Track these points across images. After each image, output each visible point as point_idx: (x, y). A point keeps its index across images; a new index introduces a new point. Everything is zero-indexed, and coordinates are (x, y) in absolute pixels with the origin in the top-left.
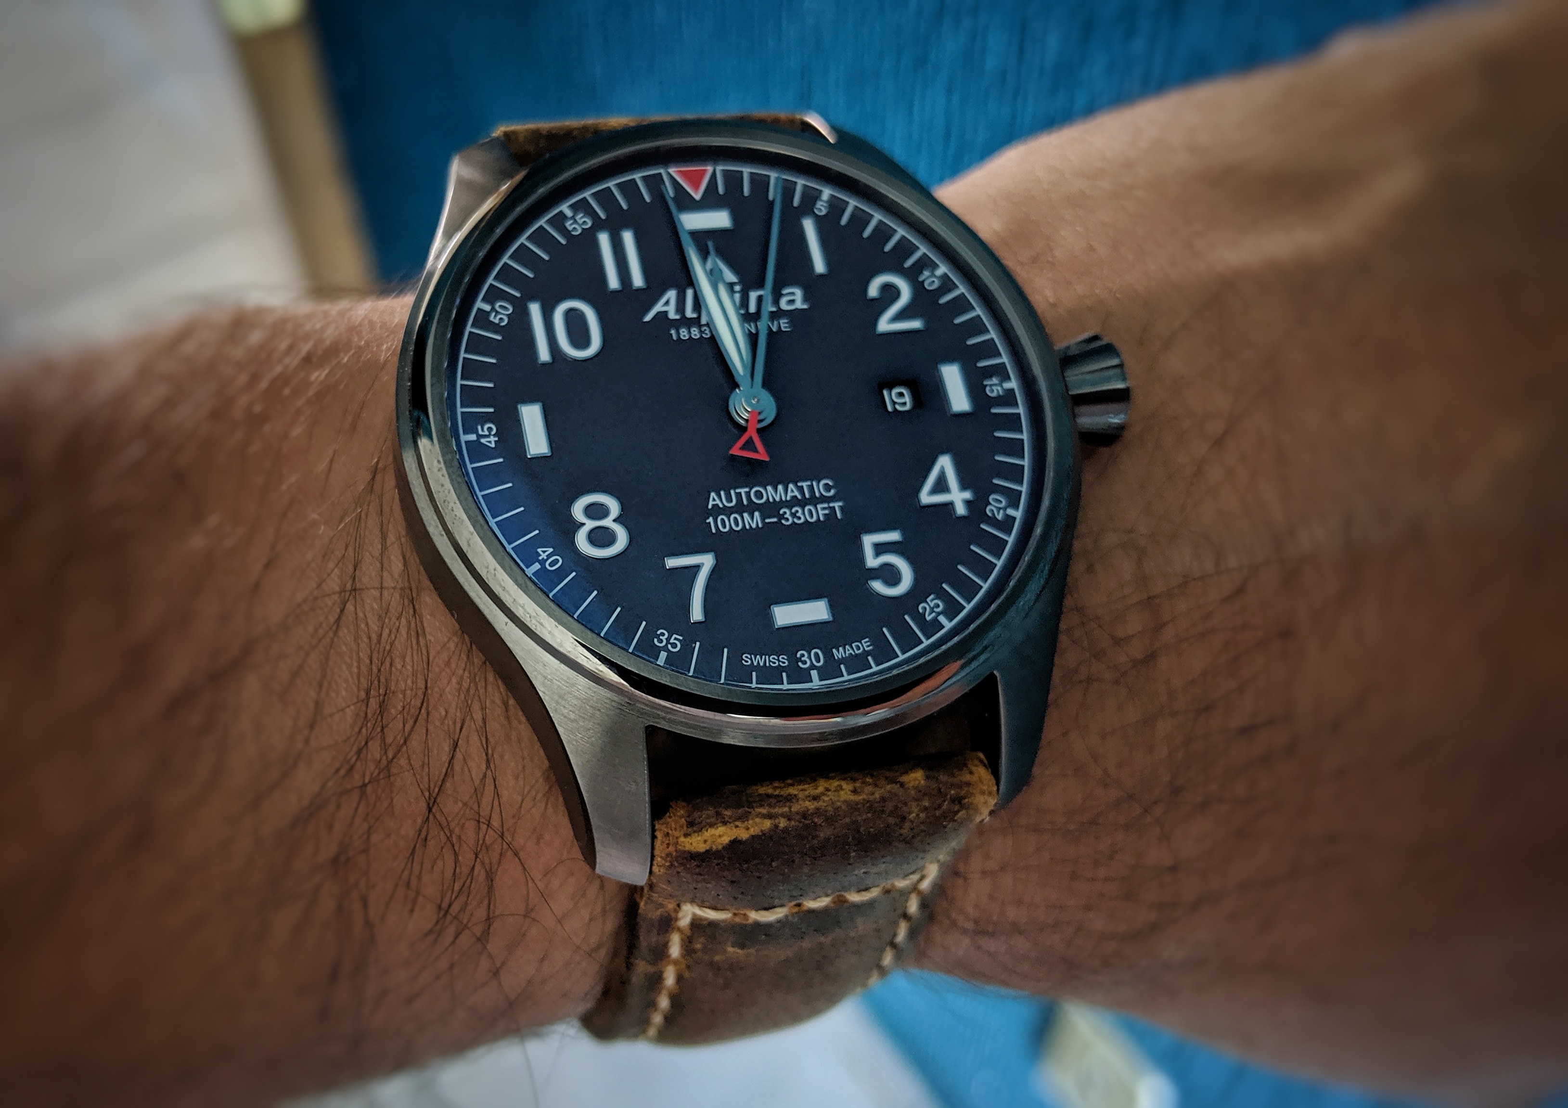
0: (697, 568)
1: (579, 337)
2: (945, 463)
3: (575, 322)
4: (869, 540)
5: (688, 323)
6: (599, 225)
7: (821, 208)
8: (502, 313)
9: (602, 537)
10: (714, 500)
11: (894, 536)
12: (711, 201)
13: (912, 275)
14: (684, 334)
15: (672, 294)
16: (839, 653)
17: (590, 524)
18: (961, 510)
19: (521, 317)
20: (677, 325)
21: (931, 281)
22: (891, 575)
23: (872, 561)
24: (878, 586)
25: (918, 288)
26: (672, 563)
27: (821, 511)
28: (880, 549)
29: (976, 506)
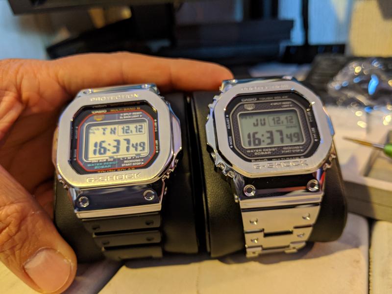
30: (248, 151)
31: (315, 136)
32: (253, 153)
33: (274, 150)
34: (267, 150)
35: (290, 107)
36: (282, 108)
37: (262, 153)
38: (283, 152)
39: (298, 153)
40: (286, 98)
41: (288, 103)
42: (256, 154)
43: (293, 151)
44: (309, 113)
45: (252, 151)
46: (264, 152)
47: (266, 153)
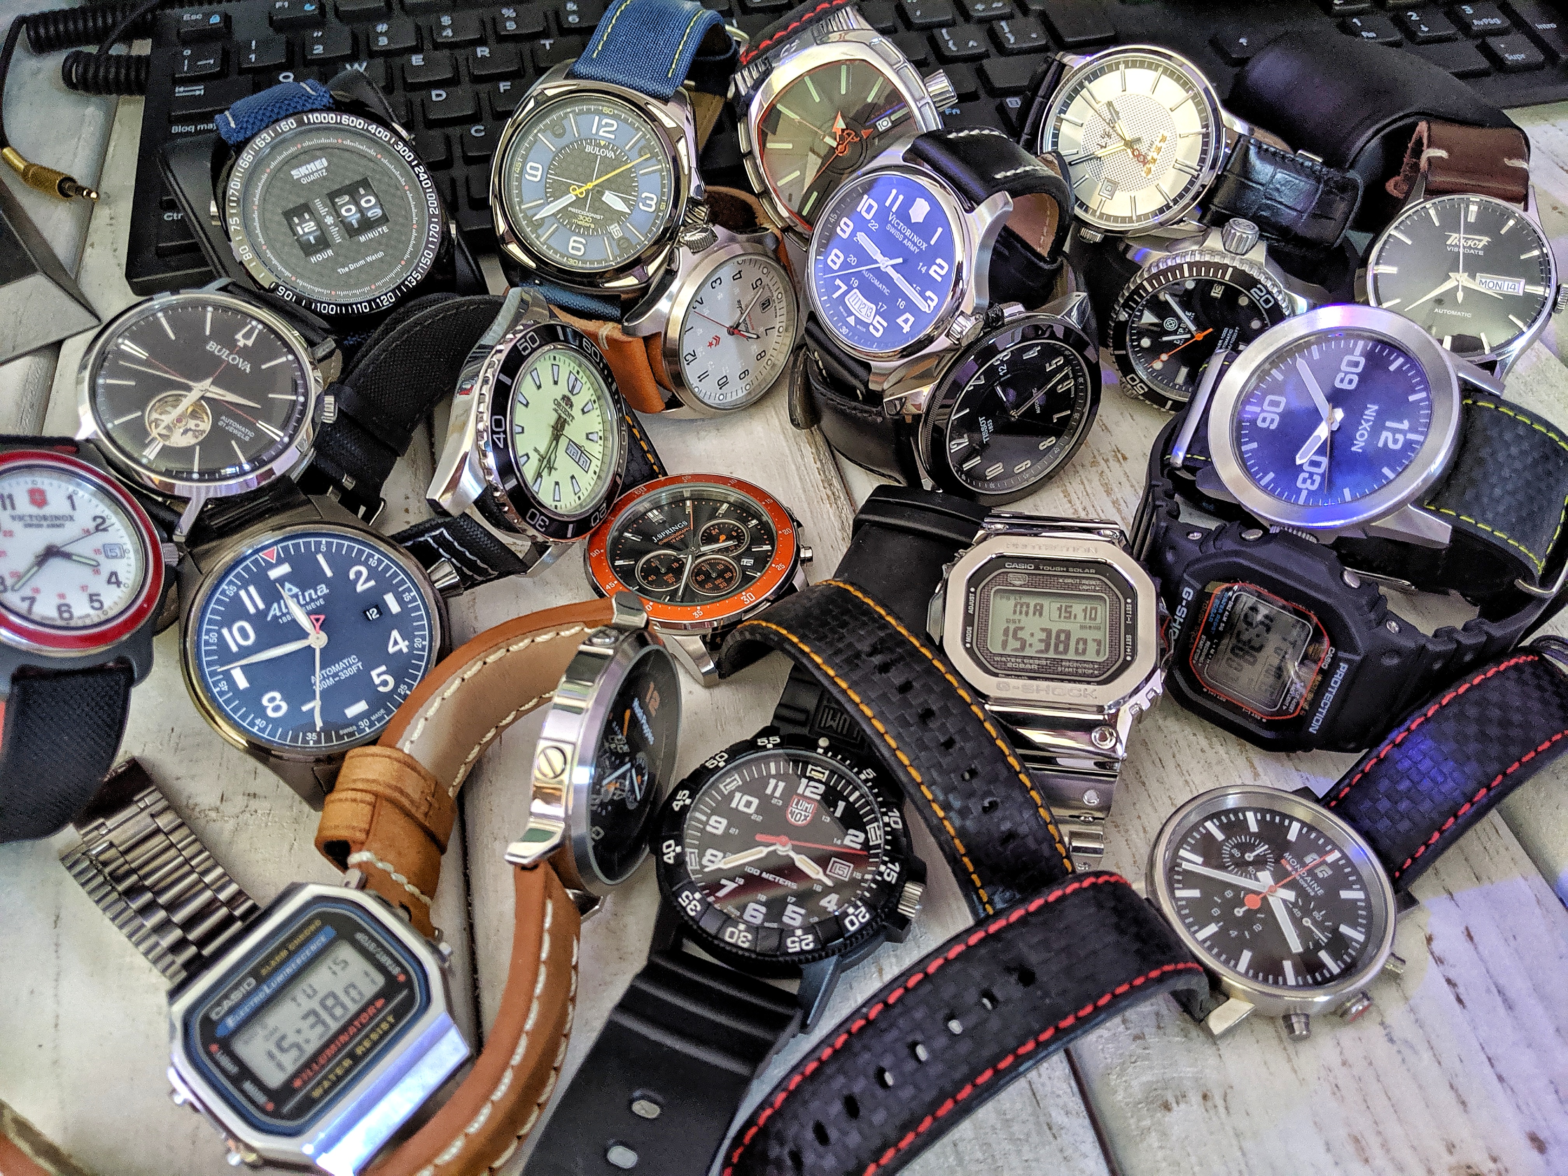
1: (245, 636)
2: (395, 634)
3: (242, 631)
4: (374, 674)
5: (284, 615)
6: (239, 588)
7: (323, 548)
8: (213, 639)
9: (277, 709)
11: (383, 668)
12: (280, 562)
13: (365, 564)
14: (285, 619)
15: (275, 605)
16: (373, 718)
17: (271, 706)
18: (405, 650)
19: (221, 637)
20: (281, 617)
22: (385, 683)
23: (377, 681)
24: (381, 689)
25: (369, 568)
26: (305, 708)
27: (354, 668)
28: (379, 675)
29: (411, 647)
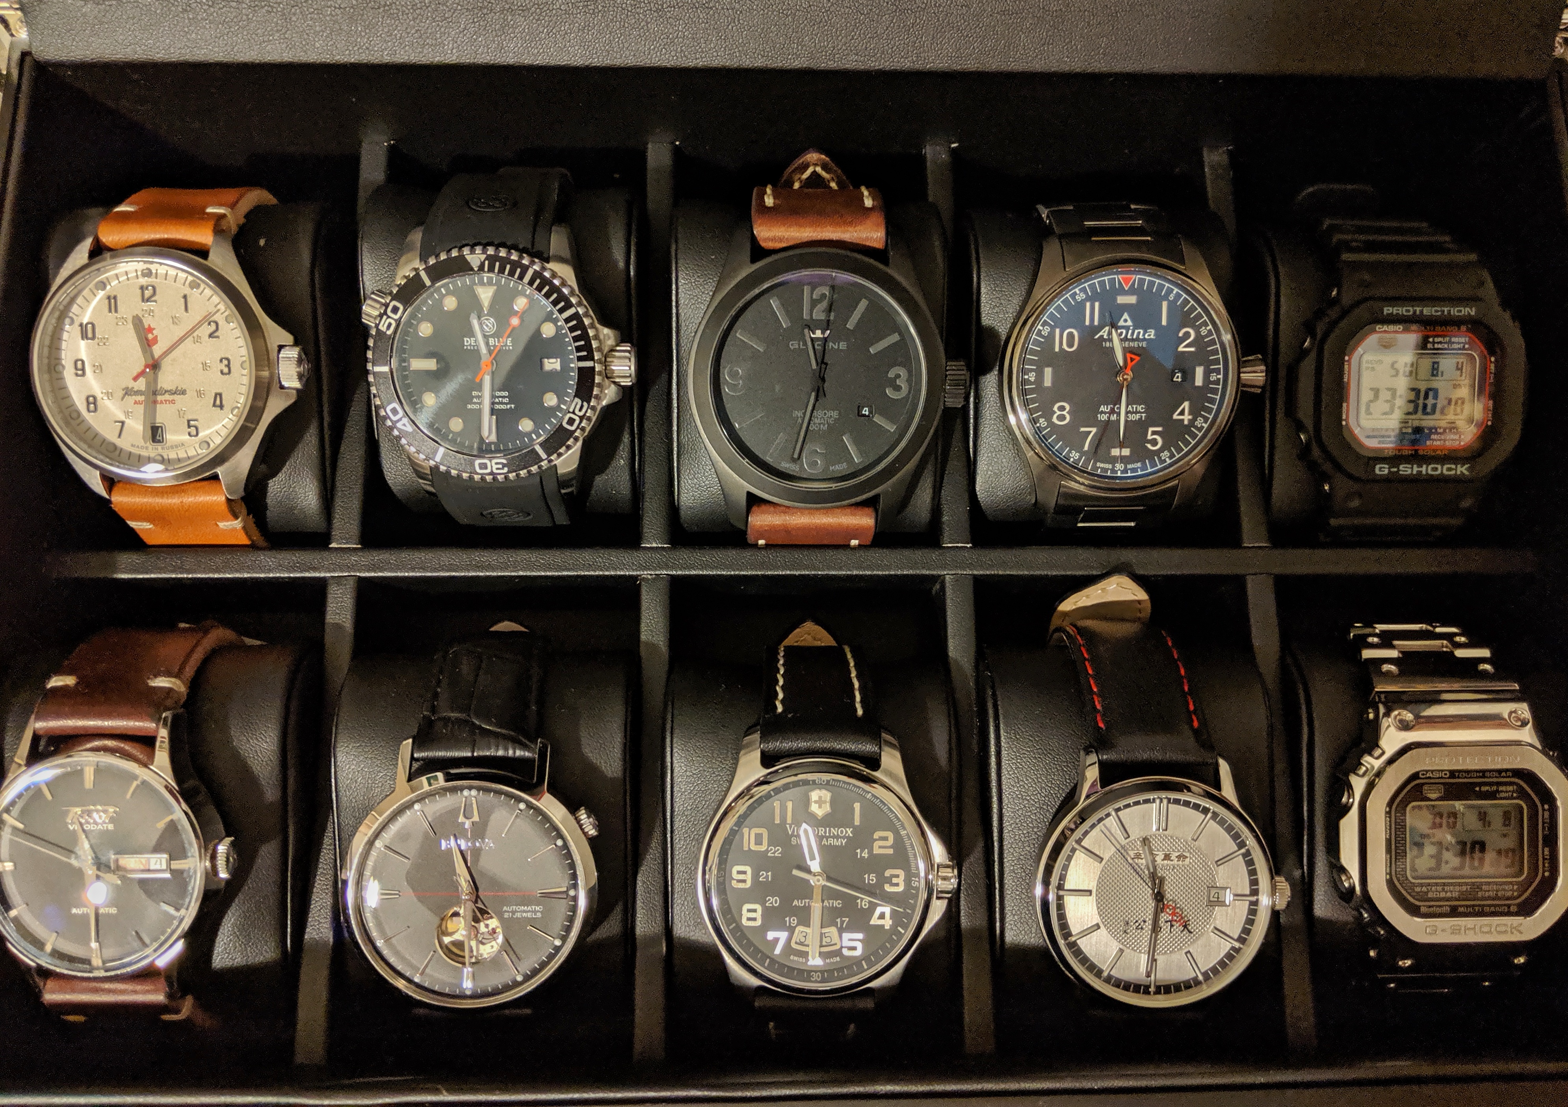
0: (1090, 432)
1: (1070, 344)
2: (1186, 405)
3: (1071, 336)
4: (1151, 429)
6: (1088, 298)
7: (1172, 297)
8: (1046, 331)
9: (1062, 418)
10: (1102, 408)
11: (1160, 429)
12: (1132, 291)
13: (1197, 330)
14: (1108, 344)
15: (1107, 328)
16: (1129, 466)
17: (1059, 413)
18: (1186, 422)
19: (1052, 335)
20: (1105, 340)
21: (1204, 331)
22: (1154, 442)
23: (1149, 437)
24: (1149, 446)
25: (1198, 333)
26: (1082, 429)
27: (1138, 416)
28: (1154, 433)
29: (1192, 422)
30: (1418, 889)
31: (1547, 865)
32: (1427, 893)
33: (1464, 888)
34: (1452, 888)
35: (1512, 798)
36: (1496, 799)
37: (1443, 895)
38: (1480, 894)
39: (1508, 899)
40: (1509, 777)
41: (1511, 788)
42: (1430, 895)
43: (1500, 894)
44: (1547, 814)
45: (1424, 889)
46: (1446, 892)
47: (1449, 895)
